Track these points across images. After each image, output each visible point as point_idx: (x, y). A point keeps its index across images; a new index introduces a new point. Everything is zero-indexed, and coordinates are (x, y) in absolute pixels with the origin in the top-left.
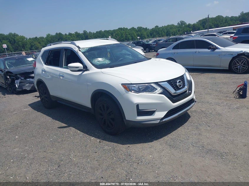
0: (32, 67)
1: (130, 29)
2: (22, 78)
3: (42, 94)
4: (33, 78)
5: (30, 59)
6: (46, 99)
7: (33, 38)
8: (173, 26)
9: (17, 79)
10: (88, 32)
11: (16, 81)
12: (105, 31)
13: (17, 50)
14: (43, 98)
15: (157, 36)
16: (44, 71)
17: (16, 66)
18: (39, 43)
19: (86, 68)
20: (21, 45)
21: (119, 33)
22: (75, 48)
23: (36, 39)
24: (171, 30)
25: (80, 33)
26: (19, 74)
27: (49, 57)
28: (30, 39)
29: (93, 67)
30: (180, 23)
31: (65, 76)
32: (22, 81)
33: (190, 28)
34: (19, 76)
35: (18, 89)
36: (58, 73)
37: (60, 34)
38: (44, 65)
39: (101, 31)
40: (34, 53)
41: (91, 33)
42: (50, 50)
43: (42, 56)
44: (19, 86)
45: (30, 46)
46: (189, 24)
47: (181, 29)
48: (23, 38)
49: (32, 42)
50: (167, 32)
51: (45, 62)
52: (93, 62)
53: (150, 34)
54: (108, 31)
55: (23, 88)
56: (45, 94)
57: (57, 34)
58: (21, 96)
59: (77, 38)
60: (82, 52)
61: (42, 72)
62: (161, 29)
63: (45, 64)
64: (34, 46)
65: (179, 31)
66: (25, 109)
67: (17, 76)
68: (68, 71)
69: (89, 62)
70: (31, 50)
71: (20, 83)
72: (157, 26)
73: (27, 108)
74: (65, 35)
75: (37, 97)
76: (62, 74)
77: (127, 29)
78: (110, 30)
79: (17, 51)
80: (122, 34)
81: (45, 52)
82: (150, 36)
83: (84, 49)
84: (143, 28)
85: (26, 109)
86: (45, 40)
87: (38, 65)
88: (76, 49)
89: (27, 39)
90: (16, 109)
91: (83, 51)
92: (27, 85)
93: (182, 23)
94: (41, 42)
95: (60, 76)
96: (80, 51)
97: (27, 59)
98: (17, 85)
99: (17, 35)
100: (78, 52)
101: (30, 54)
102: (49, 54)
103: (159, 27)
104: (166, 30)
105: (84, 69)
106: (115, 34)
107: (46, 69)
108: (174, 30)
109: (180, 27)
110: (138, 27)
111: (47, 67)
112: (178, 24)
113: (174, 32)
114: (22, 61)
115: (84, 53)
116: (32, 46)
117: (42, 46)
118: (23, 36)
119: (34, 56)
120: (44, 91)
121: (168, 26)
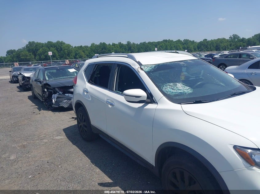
0: (72, 80)
1: (175, 41)
2: (60, 93)
3: (80, 120)
4: (72, 93)
5: (72, 70)
6: (86, 129)
7: (78, 47)
8: (223, 40)
9: (55, 93)
10: (132, 43)
11: (53, 95)
12: (149, 43)
13: (63, 57)
14: (81, 126)
15: (205, 50)
16: (86, 91)
17: (56, 78)
18: (84, 52)
19: (151, 99)
20: (67, 53)
21: (164, 45)
22: (134, 65)
23: (81, 48)
24: (221, 44)
25: (124, 44)
26: (57, 88)
27: (94, 72)
28: (75, 47)
29: (164, 98)
30: (232, 37)
31: (116, 104)
32: (60, 96)
33: (243, 42)
34: (57, 89)
35: (54, 105)
36: (105, 99)
37: (104, 43)
38: (87, 82)
39: (145, 42)
40: (78, 62)
41: (135, 44)
42: (96, 64)
43: (85, 71)
44: (56, 102)
45: (74, 54)
46: (243, 39)
47: (233, 44)
48: (69, 46)
49: (77, 51)
50: (217, 46)
51: (89, 79)
52: (164, 90)
53: (197, 47)
54: (152, 43)
55: (60, 105)
56: (84, 121)
57: (101, 43)
58: (57, 113)
59: (120, 48)
60: (146, 72)
61: (84, 92)
62: (210, 43)
63: (89, 82)
64: (78, 54)
65: (231, 45)
66: (57, 136)
67: (55, 90)
68: (120, 98)
69: (157, 89)
70: (75, 58)
71: (58, 98)
72: (206, 40)
73: (60, 136)
74: (109, 45)
75: (74, 119)
76: (111, 100)
77: (172, 41)
78: (154, 42)
79: (62, 59)
80: (167, 46)
81: (90, 65)
82: (197, 49)
83: (148, 67)
84: (190, 41)
85: (59, 138)
86: (90, 49)
87: (79, 82)
88: (136, 67)
89: (72, 47)
90: (47, 135)
91: (147, 69)
92: (65, 101)
93: (235, 37)
94: (85, 51)
95: (108, 103)
96: (142, 69)
97: (69, 70)
98: (53, 101)
99: (64, 43)
100: (139, 72)
101: (73, 62)
102: (94, 69)
103: (208, 40)
104: (215, 44)
105: (149, 100)
106: (159, 46)
107: (89, 90)
108: (226, 44)
109: (232, 42)
110: (185, 40)
111: (91, 87)
112: (230, 38)
113: (225, 47)
114: (63, 72)
115: (148, 73)
116: (76, 54)
117: (86, 55)
118: (69, 45)
119: (77, 65)
120: (84, 118)
121: (219, 39)
